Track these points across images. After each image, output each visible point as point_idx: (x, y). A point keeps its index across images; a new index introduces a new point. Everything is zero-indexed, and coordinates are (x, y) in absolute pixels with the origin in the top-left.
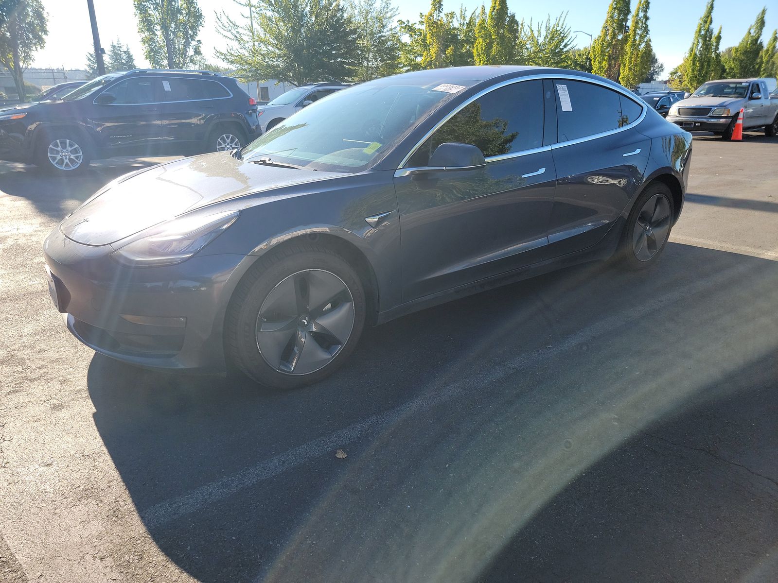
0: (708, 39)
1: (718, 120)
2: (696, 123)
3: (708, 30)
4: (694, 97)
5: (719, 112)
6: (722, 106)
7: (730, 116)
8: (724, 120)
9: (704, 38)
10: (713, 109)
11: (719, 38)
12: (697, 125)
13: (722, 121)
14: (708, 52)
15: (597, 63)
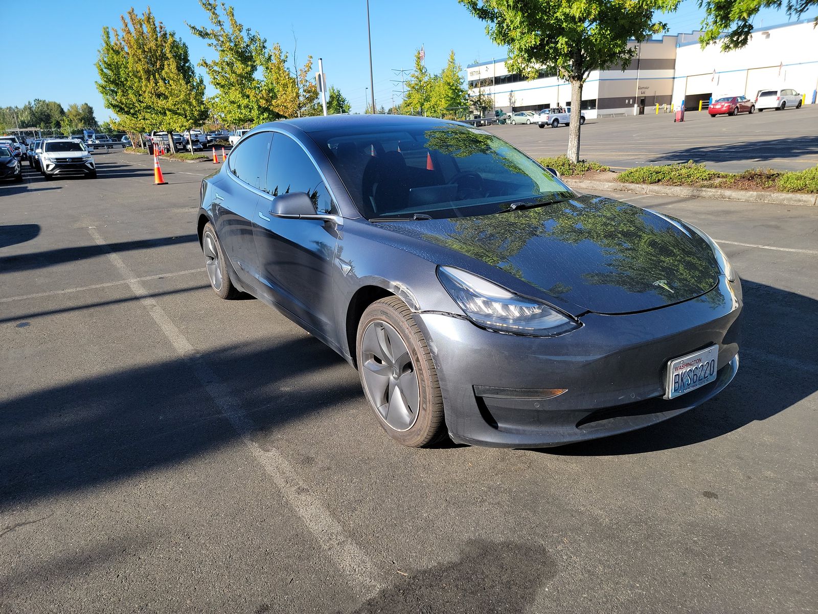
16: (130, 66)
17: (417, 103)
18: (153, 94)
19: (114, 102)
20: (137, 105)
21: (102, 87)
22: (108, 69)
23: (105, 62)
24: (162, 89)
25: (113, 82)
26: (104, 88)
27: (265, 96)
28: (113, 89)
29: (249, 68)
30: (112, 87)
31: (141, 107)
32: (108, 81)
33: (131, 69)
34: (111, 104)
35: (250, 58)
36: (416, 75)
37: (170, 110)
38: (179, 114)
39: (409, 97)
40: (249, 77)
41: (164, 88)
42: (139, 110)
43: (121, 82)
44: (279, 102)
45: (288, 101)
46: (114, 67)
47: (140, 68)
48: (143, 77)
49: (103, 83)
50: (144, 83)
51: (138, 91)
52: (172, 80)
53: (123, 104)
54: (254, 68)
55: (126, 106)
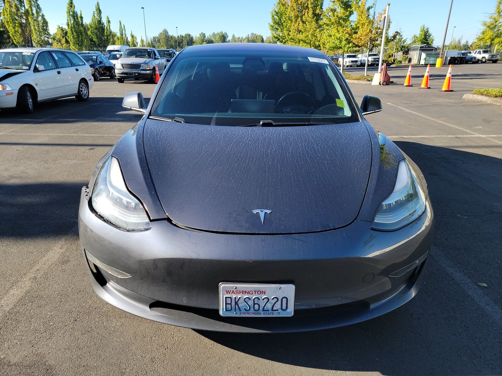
0: (76, 18)
1: (146, 71)
2: (135, 73)
3: (74, 12)
4: (124, 57)
5: (145, 67)
6: (145, 63)
7: (151, 69)
8: (149, 71)
9: (74, 17)
10: (142, 65)
11: (82, 18)
12: (136, 74)
13: (148, 72)
14: (79, 26)
15: (11, 28)
16: (288, 13)
17: (488, 39)
18: (296, 31)
19: (276, 36)
20: (286, 37)
21: (271, 26)
22: (277, 15)
23: (275, 11)
24: (300, 28)
25: (278, 24)
26: (272, 27)
27: (349, 31)
28: (277, 27)
29: (348, 13)
30: (276, 26)
31: (288, 38)
32: (275, 23)
33: (288, 15)
34: (274, 36)
35: (350, 6)
36: (494, 17)
37: (302, 41)
38: (307, 43)
39: (483, 33)
40: (346, 19)
41: (302, 27)
42: (287, 40)
43: (281, 23)
44: (357, 36)
45: (363, 35)
46: (279, 14)
47: (293, 15)
48: (293, 21)
49: (273, 24)
50: (293, 24)
51: (289, 29)
52: (308, 22)
53: (280, 36)
54: (351, 13)
55: (281, 38)
